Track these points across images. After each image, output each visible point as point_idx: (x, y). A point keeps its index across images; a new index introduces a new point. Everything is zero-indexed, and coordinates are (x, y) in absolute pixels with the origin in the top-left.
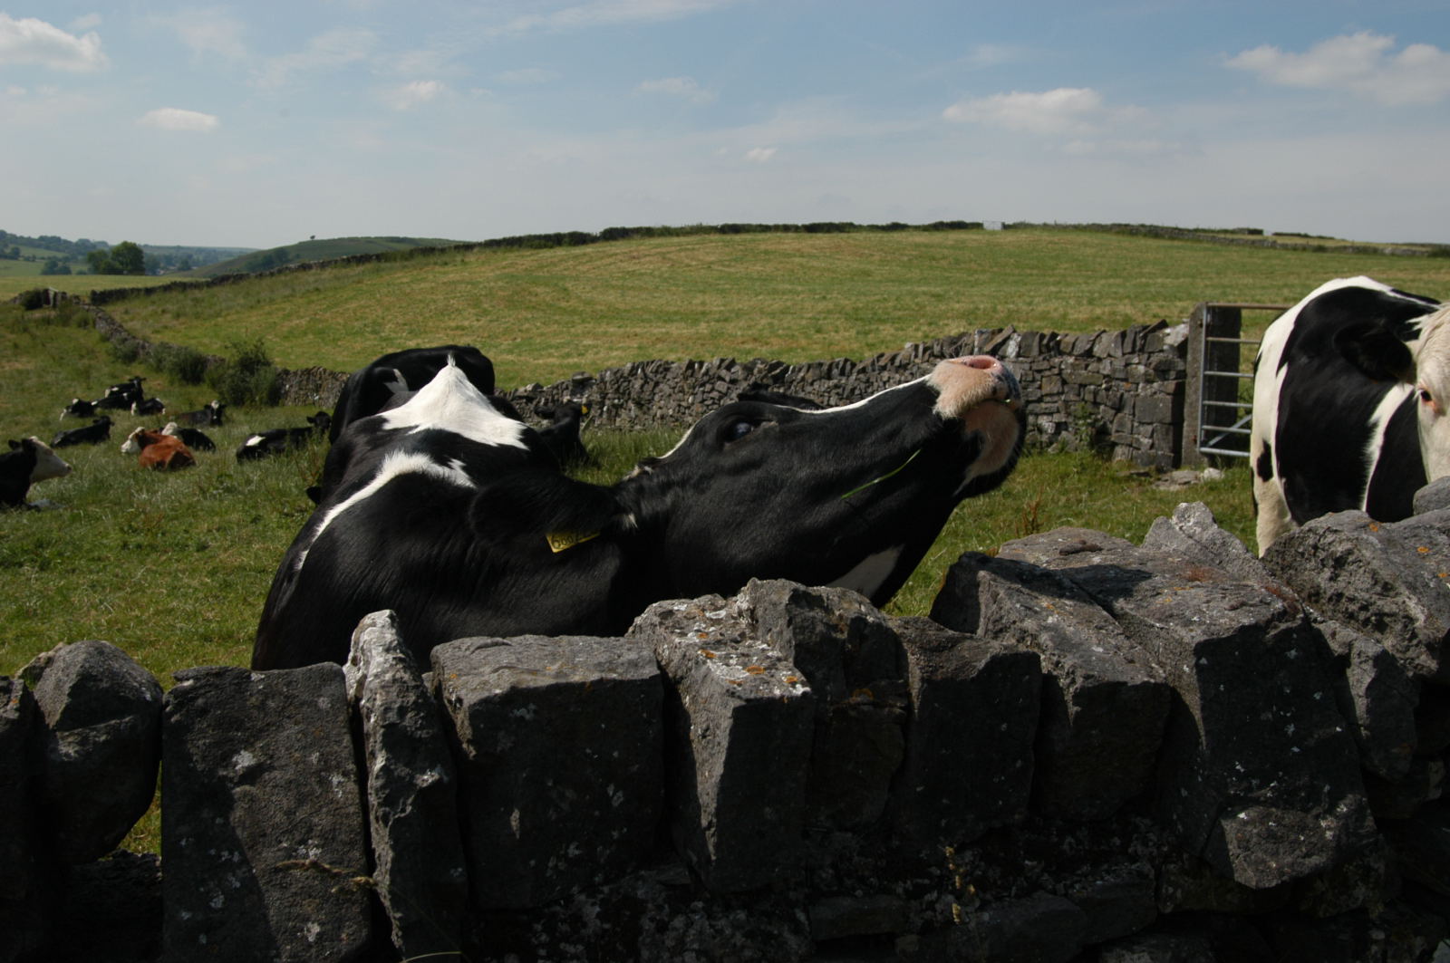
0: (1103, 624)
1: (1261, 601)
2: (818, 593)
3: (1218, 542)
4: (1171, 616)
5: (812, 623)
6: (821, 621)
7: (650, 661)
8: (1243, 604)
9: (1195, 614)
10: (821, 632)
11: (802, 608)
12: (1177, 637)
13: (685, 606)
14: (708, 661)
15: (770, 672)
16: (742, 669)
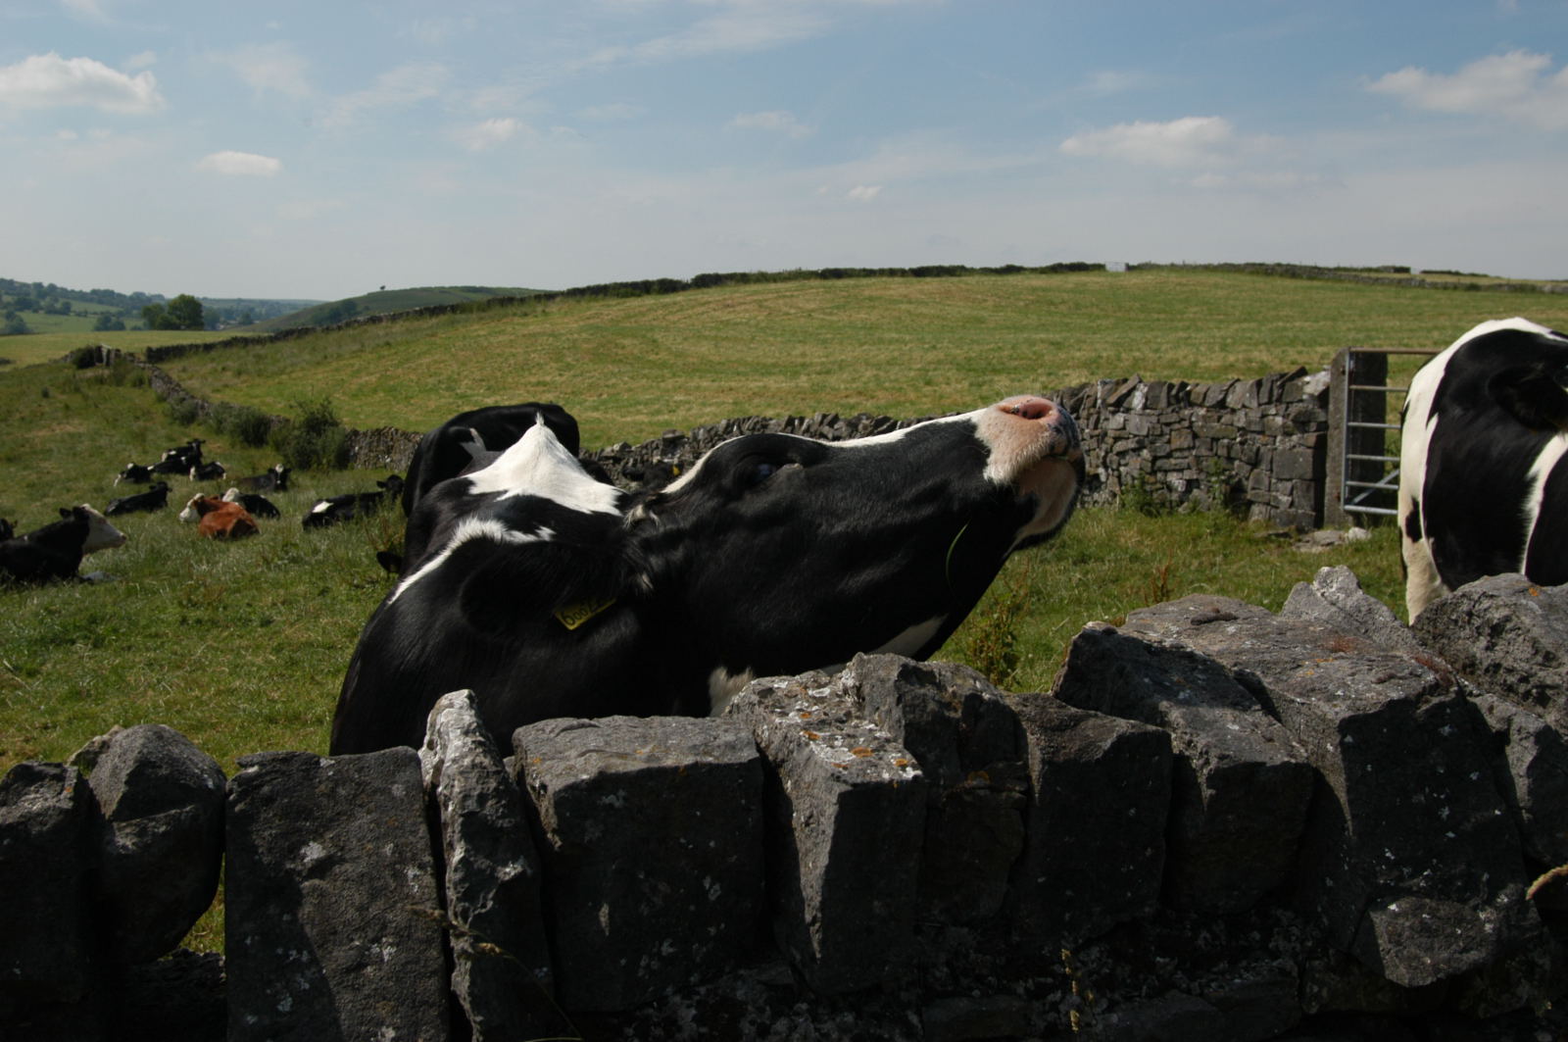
0: (1239, 699)
1: (1411, 674)
2: (929, 669)
3: (1363, 609)
4: (1313, 690)
5: (924, 701)
6: (933, 699)
7: (748, 743)
8: (1391, 677)
9: (1338, 688)
10: (933, 710)
11: (912, 684)
12: (1320, 713)
13: (787, 683)
14: (811, 742)
15: (878, 755)
16: (848, 751)
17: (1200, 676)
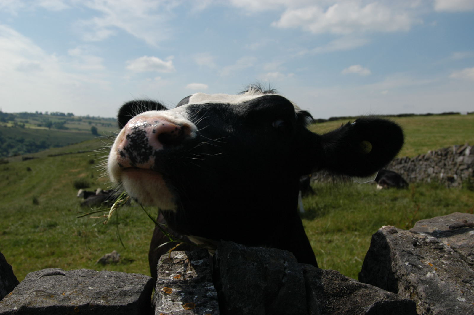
13: (183, 255)
14: (163, 296)
15: (198, 309)
16: (182, 305)
17: (444, 262)
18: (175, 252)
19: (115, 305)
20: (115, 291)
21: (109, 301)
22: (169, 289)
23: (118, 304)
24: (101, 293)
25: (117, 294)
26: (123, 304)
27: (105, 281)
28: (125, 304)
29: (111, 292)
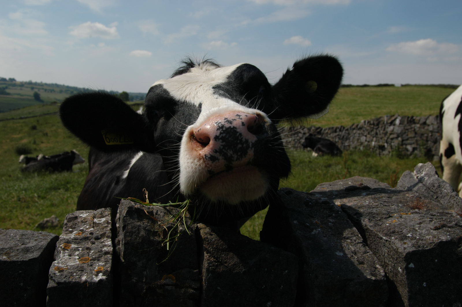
0: (350, 235)
1: (456, 225)
3: (436, 185)
4: (394, 232)
5: (138, 228)
6: (145, 229)
8: (444, 226)
9: (409, 232)
11: (134, 219)
12: (395, 248)
13: (88, 214)
14: (62, 251)
15: (92, 262)
16: (78, 259)
17: (331, 220)
18: (81, 211)
19: (17, 260)
20: (18, 248)
21: (11, 257)
22: (68, 245)
23: (19, 260)
24: (4, 249)
25: (20, 251)
26: (25, 260)
27: (10, 238)
28: (26, 259)
29: (14, 249)
